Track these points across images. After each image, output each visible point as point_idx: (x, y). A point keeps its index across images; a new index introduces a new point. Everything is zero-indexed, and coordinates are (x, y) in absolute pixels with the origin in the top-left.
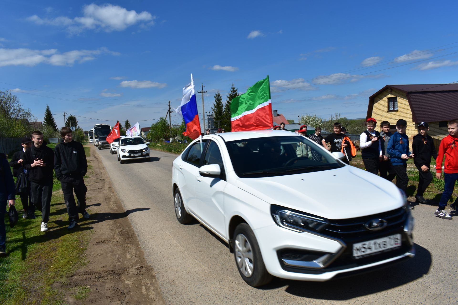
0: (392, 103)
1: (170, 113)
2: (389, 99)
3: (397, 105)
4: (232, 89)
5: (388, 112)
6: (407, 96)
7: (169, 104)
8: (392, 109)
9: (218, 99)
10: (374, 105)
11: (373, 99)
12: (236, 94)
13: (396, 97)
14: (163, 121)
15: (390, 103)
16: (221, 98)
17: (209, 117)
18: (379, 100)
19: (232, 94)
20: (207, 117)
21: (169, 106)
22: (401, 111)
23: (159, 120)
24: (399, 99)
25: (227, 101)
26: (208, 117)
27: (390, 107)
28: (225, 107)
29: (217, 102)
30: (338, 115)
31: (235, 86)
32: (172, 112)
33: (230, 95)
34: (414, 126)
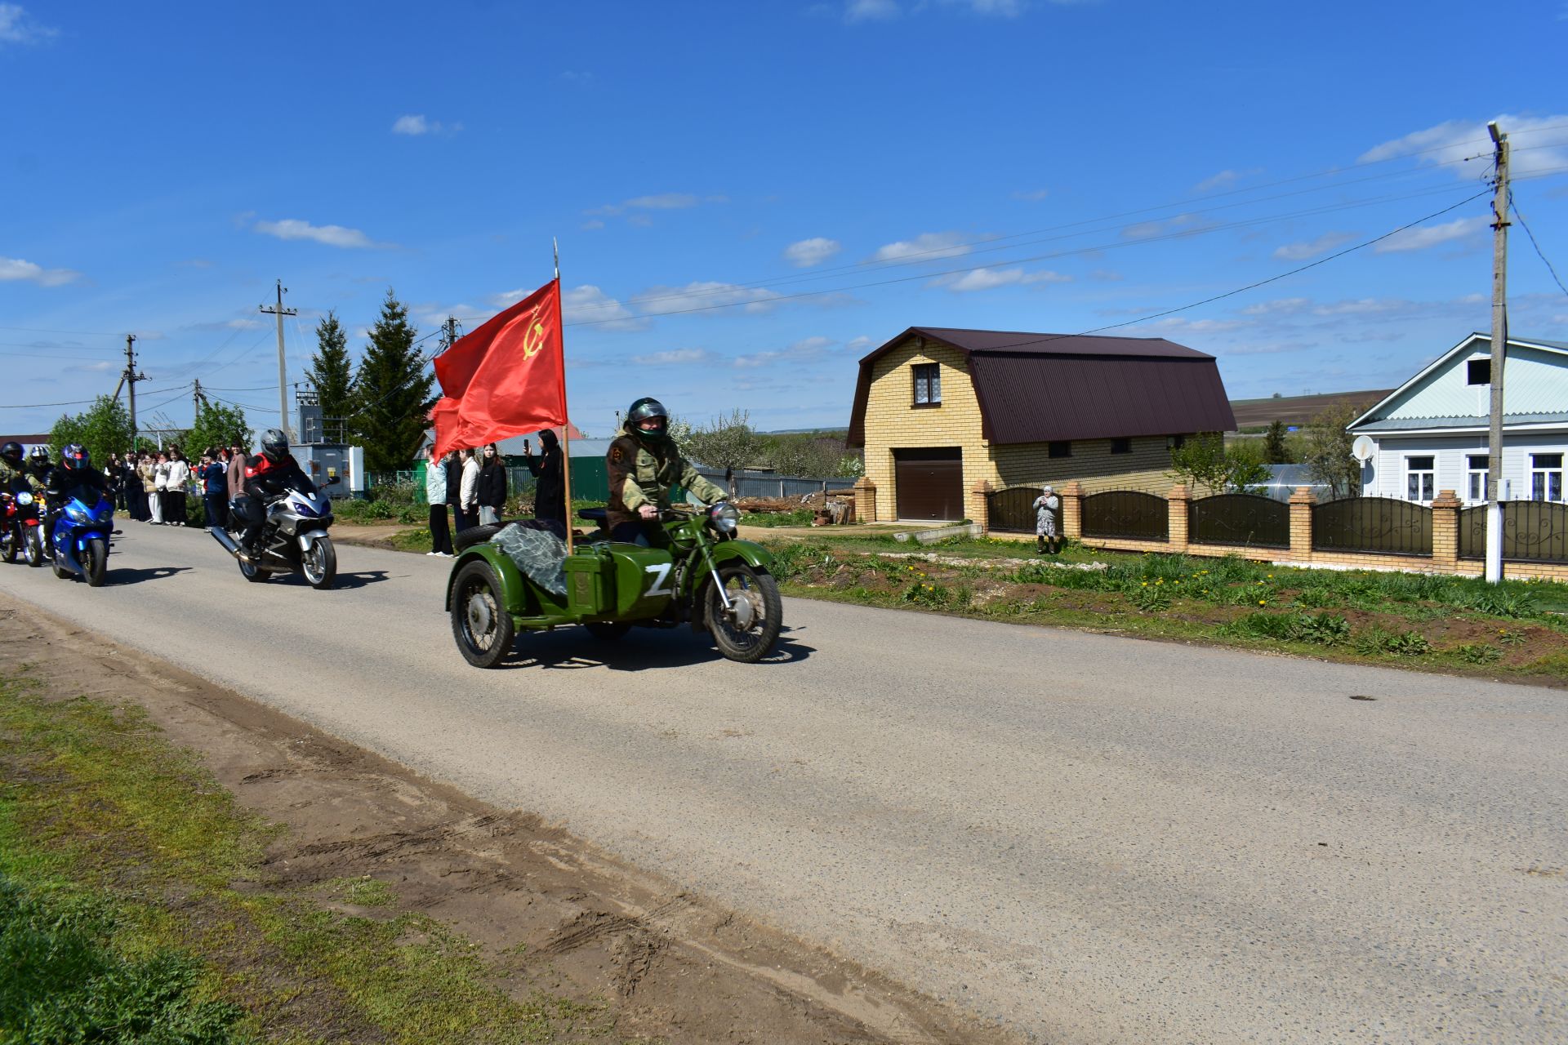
0: (925, 381)
1: (131, 382)
2: (914, 367)
3: (939, 389)
4: (387, 306)
5: (913, 408)
6: (967, 362)
7: (130, 348)
8: (925, 400)
9: (332, 340)
10: (873, 384)
11: (872, 367)
12: (403, 325)
13: (936, 366)
14: (109, 413)
15: (919, 381)
16: (341, 336)
17: (306, 403)
18: (888, 371)
19: (387, 324)
20: (299, 404)
21: (130, 354)
22: (951, 406)
23: (92, 407)
24: (946, 371)
25: (368, 349)
26: (302, 402)
27: (919, 392)
28: (362, 369)
29: (327, 349)
30: (742, 414)
31: (397, 298)
32: (142, 377)
33: (379, 326)
34: (987, 451)
